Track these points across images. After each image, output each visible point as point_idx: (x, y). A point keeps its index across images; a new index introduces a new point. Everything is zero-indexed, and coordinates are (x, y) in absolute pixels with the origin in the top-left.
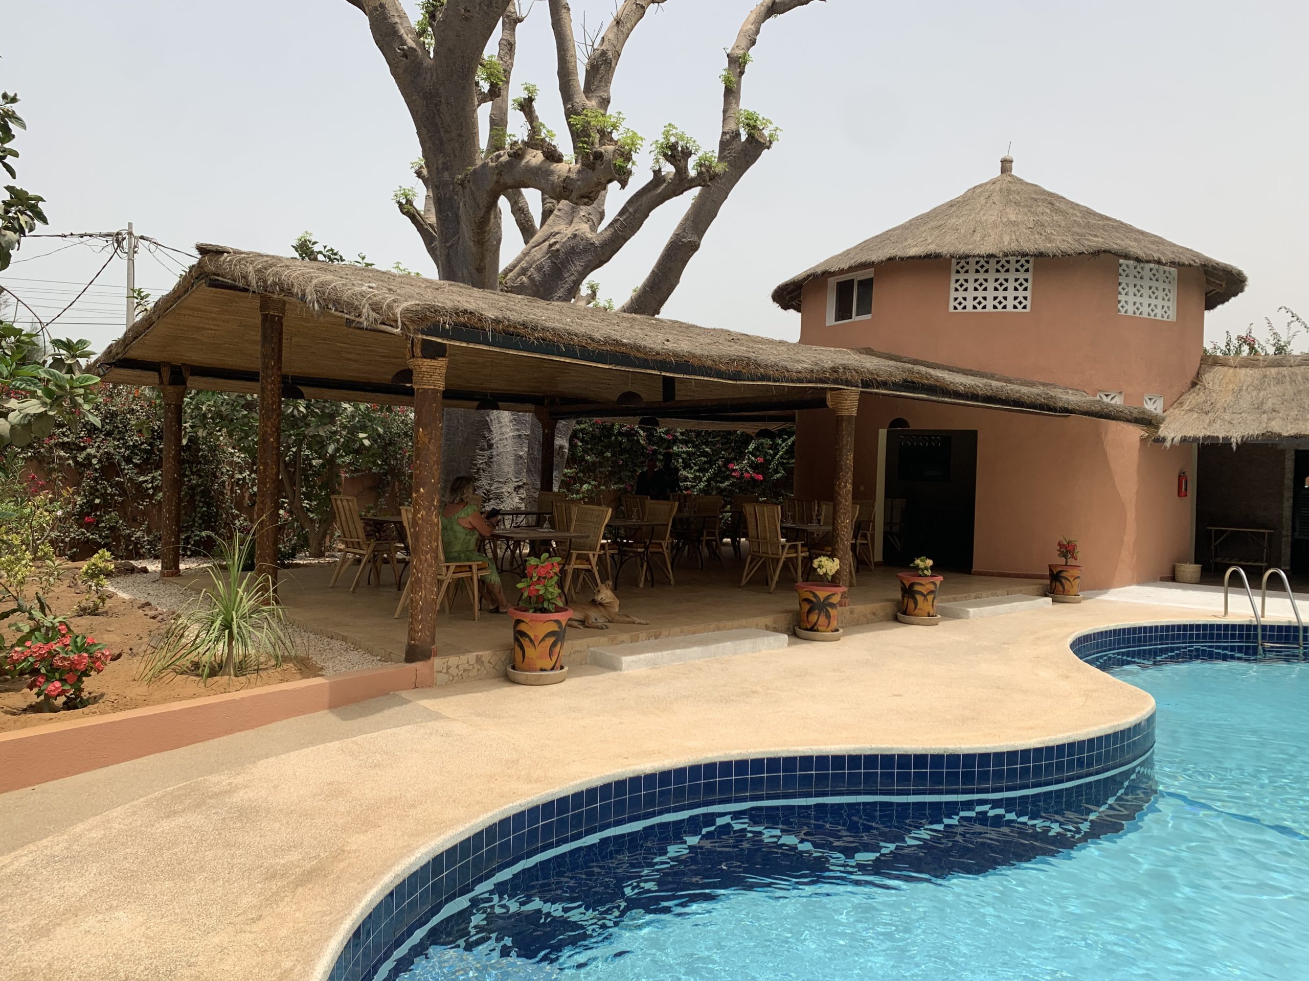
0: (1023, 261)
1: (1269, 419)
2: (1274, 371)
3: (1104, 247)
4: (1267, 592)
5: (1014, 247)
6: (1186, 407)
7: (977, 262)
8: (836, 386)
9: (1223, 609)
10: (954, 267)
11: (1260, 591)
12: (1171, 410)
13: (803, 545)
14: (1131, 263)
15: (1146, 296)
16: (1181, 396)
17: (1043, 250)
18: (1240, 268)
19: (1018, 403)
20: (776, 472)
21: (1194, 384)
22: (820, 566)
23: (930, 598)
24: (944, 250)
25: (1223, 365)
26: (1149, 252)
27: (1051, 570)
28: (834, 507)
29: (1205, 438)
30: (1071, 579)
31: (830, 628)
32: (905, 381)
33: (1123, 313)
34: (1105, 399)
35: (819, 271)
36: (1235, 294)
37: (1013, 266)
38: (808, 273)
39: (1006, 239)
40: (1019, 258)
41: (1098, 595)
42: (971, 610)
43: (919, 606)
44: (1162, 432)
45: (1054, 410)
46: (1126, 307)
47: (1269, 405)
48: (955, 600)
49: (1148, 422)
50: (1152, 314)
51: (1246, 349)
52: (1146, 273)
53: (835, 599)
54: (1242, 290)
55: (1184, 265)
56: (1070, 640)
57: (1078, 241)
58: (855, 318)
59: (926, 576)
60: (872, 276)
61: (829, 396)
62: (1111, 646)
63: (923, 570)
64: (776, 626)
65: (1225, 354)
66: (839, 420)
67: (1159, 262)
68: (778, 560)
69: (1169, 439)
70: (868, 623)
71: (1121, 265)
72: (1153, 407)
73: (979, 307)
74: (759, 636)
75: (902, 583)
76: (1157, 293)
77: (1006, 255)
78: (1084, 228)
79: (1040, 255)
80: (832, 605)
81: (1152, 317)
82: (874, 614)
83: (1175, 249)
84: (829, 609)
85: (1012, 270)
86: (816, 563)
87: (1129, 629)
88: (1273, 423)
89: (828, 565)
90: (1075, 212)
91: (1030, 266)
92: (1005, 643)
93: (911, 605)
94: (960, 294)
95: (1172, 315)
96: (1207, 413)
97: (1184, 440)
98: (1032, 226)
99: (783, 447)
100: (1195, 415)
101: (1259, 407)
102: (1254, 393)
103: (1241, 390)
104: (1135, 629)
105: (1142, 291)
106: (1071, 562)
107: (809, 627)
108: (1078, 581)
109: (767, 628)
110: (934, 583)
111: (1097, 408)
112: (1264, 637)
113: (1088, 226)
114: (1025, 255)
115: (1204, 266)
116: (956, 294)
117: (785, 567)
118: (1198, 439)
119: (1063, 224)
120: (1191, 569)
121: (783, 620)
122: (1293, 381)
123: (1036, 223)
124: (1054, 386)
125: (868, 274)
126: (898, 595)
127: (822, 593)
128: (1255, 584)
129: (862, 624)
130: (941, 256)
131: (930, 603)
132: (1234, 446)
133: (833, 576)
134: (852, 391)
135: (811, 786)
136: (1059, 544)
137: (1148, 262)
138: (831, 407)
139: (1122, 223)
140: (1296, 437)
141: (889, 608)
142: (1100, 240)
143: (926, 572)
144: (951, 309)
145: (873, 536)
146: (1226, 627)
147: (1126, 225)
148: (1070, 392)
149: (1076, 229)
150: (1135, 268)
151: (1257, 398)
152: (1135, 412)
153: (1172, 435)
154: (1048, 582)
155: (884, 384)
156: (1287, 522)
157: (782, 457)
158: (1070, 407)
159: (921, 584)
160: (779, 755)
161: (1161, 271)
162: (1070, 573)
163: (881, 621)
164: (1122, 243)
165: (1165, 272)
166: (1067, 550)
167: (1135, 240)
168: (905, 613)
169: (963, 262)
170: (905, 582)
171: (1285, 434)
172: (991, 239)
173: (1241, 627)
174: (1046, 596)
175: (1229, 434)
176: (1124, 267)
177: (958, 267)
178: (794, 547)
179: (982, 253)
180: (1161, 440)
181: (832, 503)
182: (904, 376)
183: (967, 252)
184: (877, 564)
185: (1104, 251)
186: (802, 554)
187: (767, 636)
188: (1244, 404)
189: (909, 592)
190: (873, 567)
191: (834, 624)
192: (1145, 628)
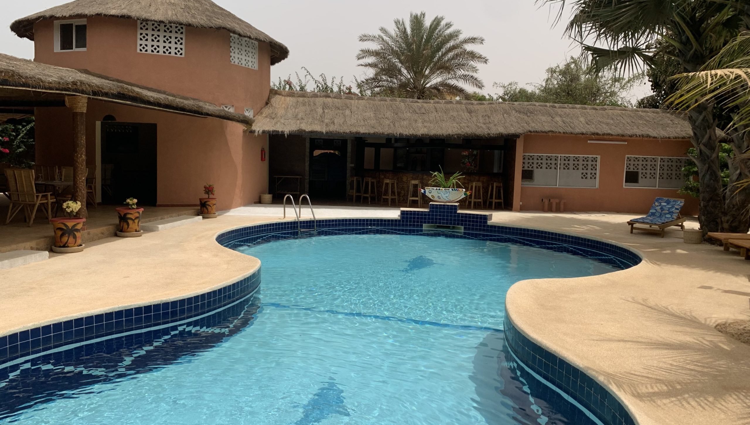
0: (179, 27)
1: (300, 123)
2: (301, 99)
3: (223, 25)
4: (302, 206)
5: (174, 18)
6: (264, 115)
7: (153, 25)
8: (74, 93)
9: (283, 216)
10: (139, 26)
11: (298, 206)
12: (257, 116)
13: (51, 195)
14: (236, 36)
15: (244, 55)
16: (261, 109)
17: (191, 22)
18: (286, 46)
19: (183, 109)
20: (19, 147)
21: (267, 104)
22: (68, 207)
23: (136, 221)
24: (133, 14)
25: (279, 94)
26: (245, 32)
27: (201, 201)
28: (74, 170)
29: (273, 131)
30: (211, 205)
31: (76, 244)
32: (119, 93)
33: (233, 63)
34: (226, 109)
35: (48, 15)
36: (284, 59)
37: (174, 29)
38: (39, 15)
39: (170, 13)
40: (178, 25)
41: (225, 213)
42: (160, 226)
43: (130, 227)
44: (254, 127)
45: (202, 114)
46: (234, 60)
47: (300, 116)
48: (150, 221)
49: (247, 122)
50: (247, 65)
51: (288, 86)
52: (243, 42)
53: (79, 227)
54: (286, 57)
55: (261, 41)
56: (215, 237)
57: (209, 20)
58: (75, 49)
59: (133, 209)
60: (85, 23)
61: (66, 99)
62: (234, 238)
63: (131, 205)
64: (39, 247)
65: (278, 89)
66: (75, 115)
67: (250, 37)
68: (34, 205)
69: (257, 131)
70: (99, 239)
71: (231, 37)
72: (249, 114)
73: (155, 51)
74: (28, 254)
75: (119, 214)
76: (249, 54)
77: (170, 22)
78: (212, 13)
79: (189, 25)
80: (77, 230)
81: (247, 66)
82: (102, 233)
83: (257, 32)
84: (76, 233)
85: (174, 32)
86: (65, 205)
87: (243, 229)
88: (302, 125)
89: (74, 206)
90: (206, 3)
91: (183, 30)
92: (181, 242)
93: (125, 226)
94: (144, 42)
95: (256, 67)
96: (273, 119)
97: (264, 132)
98: (183, 7)
99: (24, 131)
100: (268, 120)
101: (296, 117)
102: (294, 110)
103: (288, 108)
104: (245, 228)
105: (242, 52)
106: (211, 196)
107: (62, 245)
108: (215, 206)
109: (32, 248)
110: (139, 213)
111: (223, 114)
112: (301, 227)
113: (214, 12)
114: (181, 24)
115: (271, 42)
116: (141, 42)
117: (39, 210)
118: (270, 132)
119: (200, 9)
120: (268, 197)
121: (42, 242)
122: (309, 105)
123: (186, 6)
124: (200, 101)
125: (83, 22)
126: (117, 221)
127: (70, 224)
128: (297, 203)
129: (95, 240)
130: (131, 18)
131: (137, 224)
132: (286, 135)
133: (77, 213)
134: (83, 97)
135: (82, 335)
136: (205, 187)
137: (245, 37)
138: (68, 106)
139: (230, 13)
140: (312, 132)
141: (111, 229)
142: (220, 21)
143: (133, 206)
144: (138, 51)
145: (95, 187)
146: (285, 223)
147: (232, 14)
148: (207, 104)
149: (208, 13)
150: (238, 39)
151: (295, 112)
152: (241, 116)
153: (258, 129)
154: (199, 208)
155: (106, 94)
156: (307, 173)
157: (22, 137)
158: (209, 113)
159: (131, 214)
160: (61, 321)
161: (250, 42)
162: (211, 203)
163: (107, 237)
164: (232, 25)
165: (252, 43)
166: (209, 190)
167: (238, 24)
168: (121, 231)
169: (144, 23)
170: (121, 213)
171: (307, 130)
172: (161, 12)
173: (291, 223)
174: (198, 215)
175: (284, 130)
176: (233, 38)
177: (142, 26)
178: (45, 197)
179: (156, 19)
180: (252, 132)
181: (72, 168)
182: (119, 90)
183: (147, 18)
184: (99, 204)
185: (223, 28)
186: (51, 200)
187: (34, 253)
188: (290, 115)
189: (124, 219)
190: (96, 206)
191: (79, 241)
192: (250, 227)
